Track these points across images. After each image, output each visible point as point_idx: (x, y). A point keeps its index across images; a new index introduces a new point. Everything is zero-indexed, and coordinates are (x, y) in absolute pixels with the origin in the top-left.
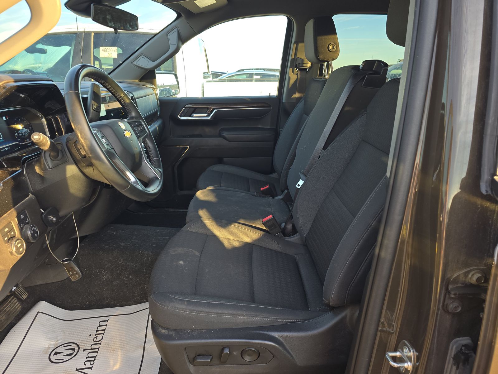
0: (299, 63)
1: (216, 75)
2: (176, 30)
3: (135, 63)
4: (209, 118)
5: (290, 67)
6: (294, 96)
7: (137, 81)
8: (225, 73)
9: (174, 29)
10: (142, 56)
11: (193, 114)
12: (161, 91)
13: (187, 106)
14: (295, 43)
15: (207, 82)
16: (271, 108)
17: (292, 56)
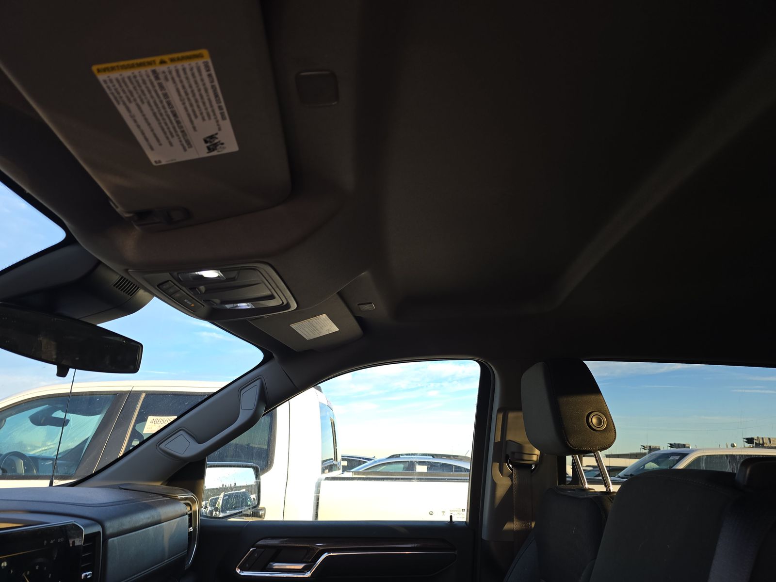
0: (513, 453)
1: (353, 462)
2: (258, 383)
3: (162, 446)
4: (308, 575)
5: (494, 460)
6: (508, 526)
7: (159, 484)
8: (369, 459)
9: (254, 381)
10: (181, 432)
11: (271, 563)
12: (227, 497)
13: (260, 543)
14: (499, 411)
15: (327, 479)
16: (456, 552)
17: (495, 436)
